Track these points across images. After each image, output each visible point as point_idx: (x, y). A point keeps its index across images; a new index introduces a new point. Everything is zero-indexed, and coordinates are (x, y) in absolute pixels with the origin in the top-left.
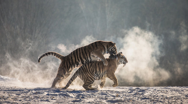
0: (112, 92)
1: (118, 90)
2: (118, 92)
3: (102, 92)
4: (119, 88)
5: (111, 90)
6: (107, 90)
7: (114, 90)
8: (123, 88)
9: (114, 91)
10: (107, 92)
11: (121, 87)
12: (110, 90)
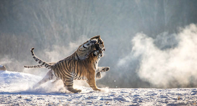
0: (173, 94)
1: (180, 92)
2: (180, 94)
3: (162, 95)
4: (181, 90)
5: (172, 92)
6: (168, 92)
7: (175, 92)
8: (185, 90)
9: (175, 94)
10: (167, 94)
11: (183, 89)
12: (170, 92)
